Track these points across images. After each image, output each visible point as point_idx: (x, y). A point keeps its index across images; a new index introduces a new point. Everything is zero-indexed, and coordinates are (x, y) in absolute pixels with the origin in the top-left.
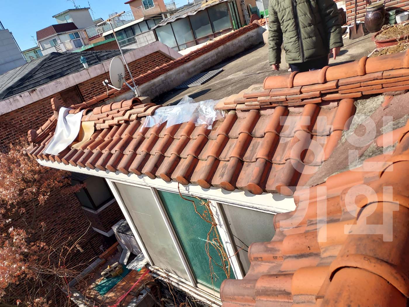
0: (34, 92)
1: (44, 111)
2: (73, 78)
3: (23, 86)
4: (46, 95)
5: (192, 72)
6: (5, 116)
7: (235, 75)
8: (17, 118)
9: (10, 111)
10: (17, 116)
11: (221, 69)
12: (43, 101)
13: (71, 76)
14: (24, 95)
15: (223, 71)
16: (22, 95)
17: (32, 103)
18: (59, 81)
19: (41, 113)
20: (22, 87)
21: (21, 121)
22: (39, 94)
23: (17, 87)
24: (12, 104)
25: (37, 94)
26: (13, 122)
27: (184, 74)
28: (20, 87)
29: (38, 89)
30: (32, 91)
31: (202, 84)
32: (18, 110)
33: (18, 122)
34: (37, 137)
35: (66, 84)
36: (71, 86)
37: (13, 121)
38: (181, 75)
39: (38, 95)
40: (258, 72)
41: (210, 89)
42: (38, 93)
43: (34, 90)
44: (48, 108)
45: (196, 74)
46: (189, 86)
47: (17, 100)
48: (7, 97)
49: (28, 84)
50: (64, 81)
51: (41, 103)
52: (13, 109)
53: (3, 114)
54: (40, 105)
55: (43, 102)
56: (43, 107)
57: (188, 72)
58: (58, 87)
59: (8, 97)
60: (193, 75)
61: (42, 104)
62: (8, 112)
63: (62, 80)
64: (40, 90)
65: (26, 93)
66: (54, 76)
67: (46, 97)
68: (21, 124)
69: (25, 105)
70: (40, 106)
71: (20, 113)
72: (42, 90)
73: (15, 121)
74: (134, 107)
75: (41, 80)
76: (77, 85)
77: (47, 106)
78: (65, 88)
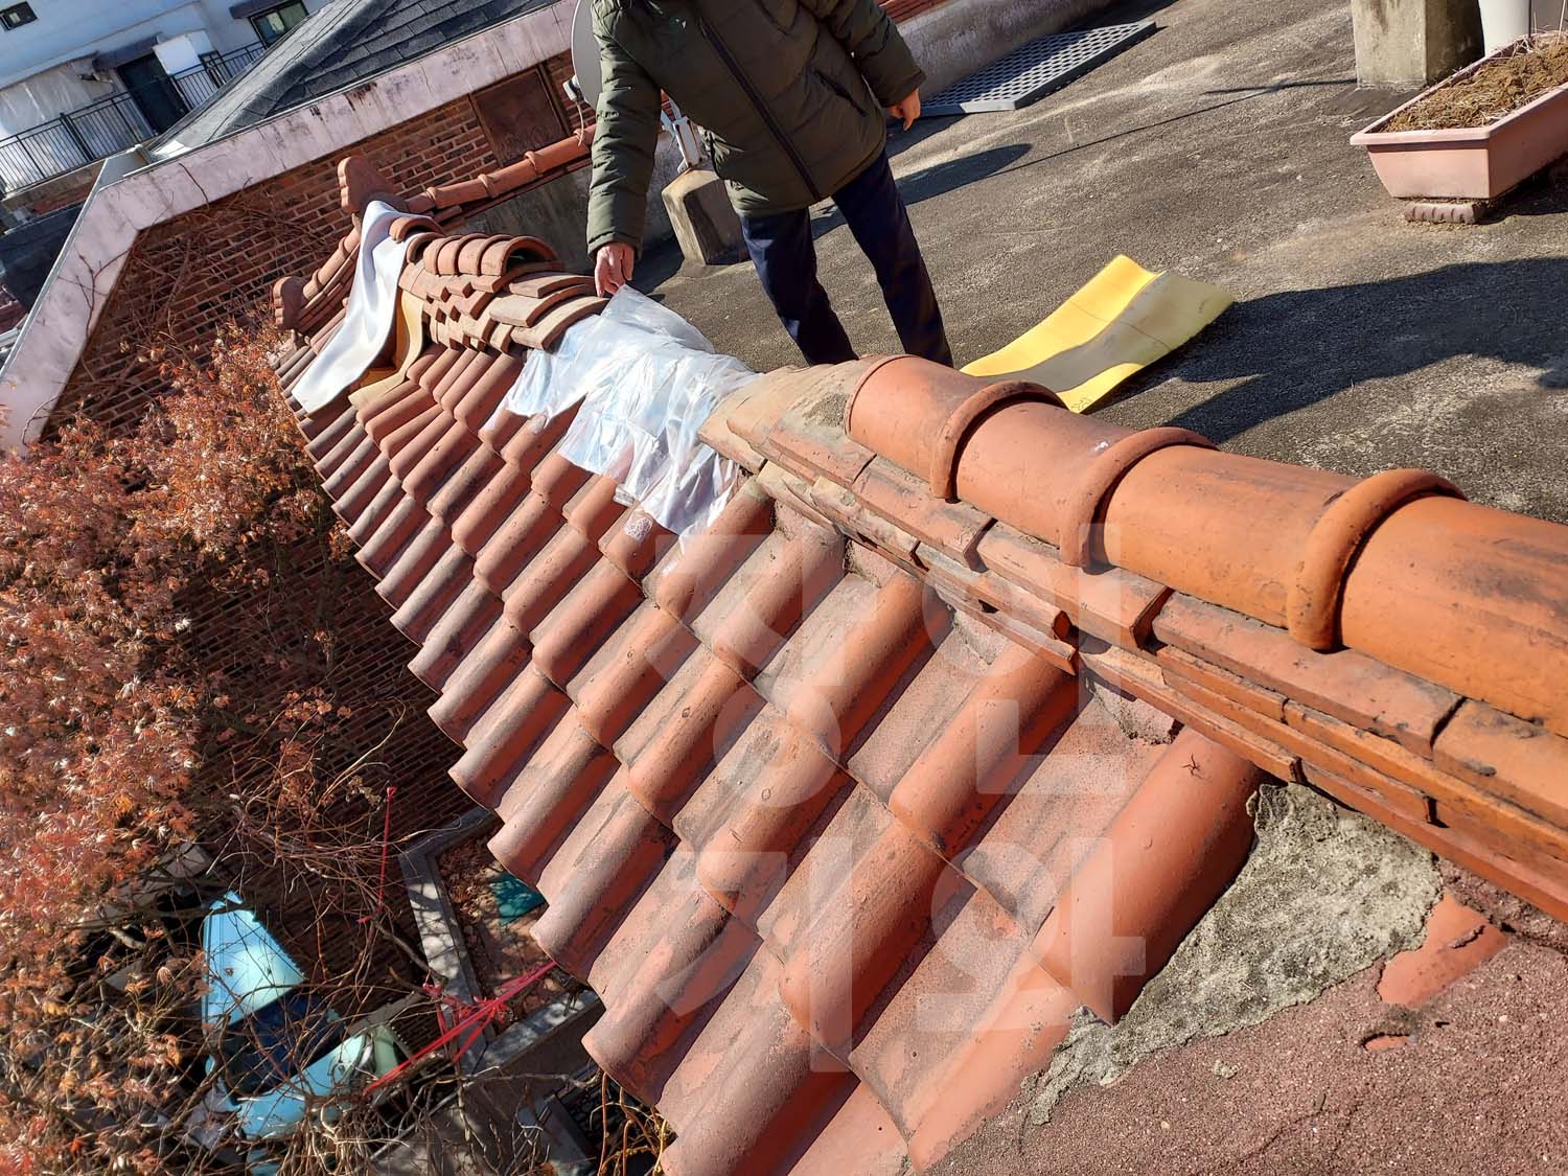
0: (368, 94)
1: (411, 173)
2: (524, 30)
3: (344, 63)
4: (412, 106)
5: (1018, 28)
6: (264, 188)
7: (1179, 75)
8: (310, 197)
9: (278, 171)
10: (310, 190)
11: (1143, 24)
12: (407, 132)
13: (514, 28)
14: (330, 107)
15: (1152, 30)
16: (322, 108)
17: (359, 139)
18: (467, 49)
19: (398, 179)
20: (339, 65)
21: (323, 211)
22: (386, 102)
23: (324, 64)
24: (286, 143)
25: (377, 101)
26: (294, 216)
27: (970, 37)
28: (333, 68)
29: (383, 81)
30: (361, 92)
31: (1020, 104)
32: (313, 167)
33: (314, 216)
34: (302, 314)
35: (495, 61)
36: (514, 69)
37: (294, 208)
38: (957, 43)
39: (383, 110)
40: (1278, 78)
41: (1024, 149)
42: (383, 96)
43: (368, 88)
44: (426, 161)
45: (1034, 33)
46: (967, 107)
47: (304, 126)
48: (282, 110)
49: (363, 52)
50: (484, 45)
51: (399, 141)
52: (290, 167)
53: (253, 182)
54: (395, 149)
55: (406, 138)
56: (408, 155)
57: (992, 24)
58: (463, 72)
59: (286, 108)
60: (1022, 40)
61: (404, 145)
62: (270, 175)
63: (479, 42)
64: (389, 87)
65: (338, 100)
66: (464, 22)
67: (414, 115)
68: (323, 222)
69: (333, 149)
70: (395, 154)
71: (320, 179)
72: (397, 85)
73: (301, 211)
74: (512, 287)
75: (411, 39)
76: (545, 63)
77: (421, 154)
78: (489, 80)
